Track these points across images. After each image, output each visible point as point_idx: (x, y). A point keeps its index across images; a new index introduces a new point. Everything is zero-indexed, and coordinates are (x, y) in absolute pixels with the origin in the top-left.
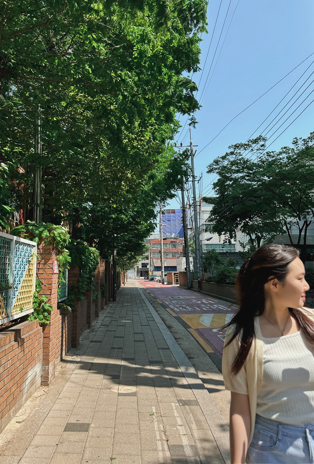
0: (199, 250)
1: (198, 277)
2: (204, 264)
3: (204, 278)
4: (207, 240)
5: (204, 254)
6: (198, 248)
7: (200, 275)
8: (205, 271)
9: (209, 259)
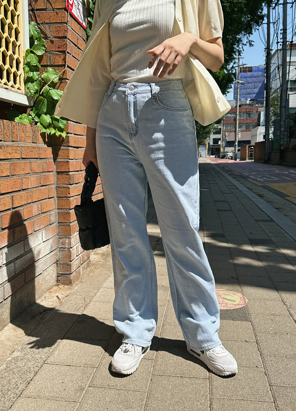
0: (285, 107)
3: (289, 146)
6: (284, 104)
7: (283, 141)
8: (291, 136)
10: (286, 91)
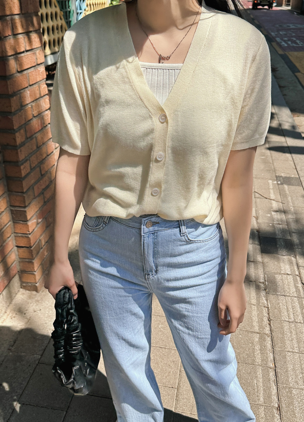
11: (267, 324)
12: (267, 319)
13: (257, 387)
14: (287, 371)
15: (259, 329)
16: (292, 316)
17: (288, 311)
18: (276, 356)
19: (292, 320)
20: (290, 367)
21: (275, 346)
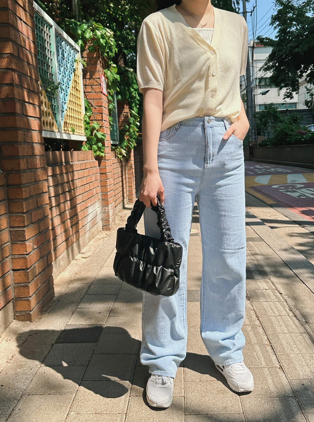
0: (251, 107)
1: (249, 143)
2: (258, 126)
3: (257, 143)
4: (263, 94)
5: (258, 114)
6: (250, 105)
7: (252, 139)
8: (259, 134)
9: (264, 117)
10: (251, 93)
11: (256, 320)
12: (255, 316)
13: (258, 357)
14: (281, 344)
15: (249, 323)
16: (276, 312)
17: (272, 310)
18: (270, 337)
19: (278, 314)
20: (284, 342)
21: (267, 331)
